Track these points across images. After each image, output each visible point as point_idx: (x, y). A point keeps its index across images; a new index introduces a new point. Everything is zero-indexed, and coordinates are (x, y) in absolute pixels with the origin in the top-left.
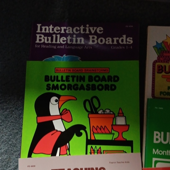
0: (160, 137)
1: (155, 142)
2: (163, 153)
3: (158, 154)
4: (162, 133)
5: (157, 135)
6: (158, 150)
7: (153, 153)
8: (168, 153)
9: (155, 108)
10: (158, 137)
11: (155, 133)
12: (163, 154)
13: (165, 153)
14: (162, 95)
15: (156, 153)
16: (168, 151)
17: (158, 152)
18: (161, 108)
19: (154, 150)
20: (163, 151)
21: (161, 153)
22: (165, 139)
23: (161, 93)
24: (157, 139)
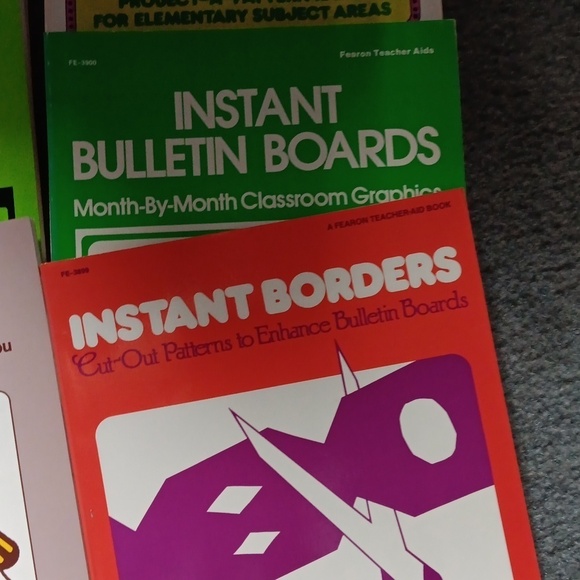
0: (95, 158)
1: (78, 175)
2: (108, 209)
3: (91, 214)
4: (101, 144)
5: (84, 152)
6: (90, 202)
7: (76, 215)
8: (126, 206)
9: (70, 62)
10: (88, 159)
11: (77, 146)
12: (110, 213)
13: (114, 208)
14: (101, 25)
15: (84, 214)
16: (123, 199)
17: (90, 208)
18: (88, 63)
19: (77, 203)
20: (110, 205)
21: (100, 209)
22: (111, 165)
23: (97, 19)
24: (85, 168)
